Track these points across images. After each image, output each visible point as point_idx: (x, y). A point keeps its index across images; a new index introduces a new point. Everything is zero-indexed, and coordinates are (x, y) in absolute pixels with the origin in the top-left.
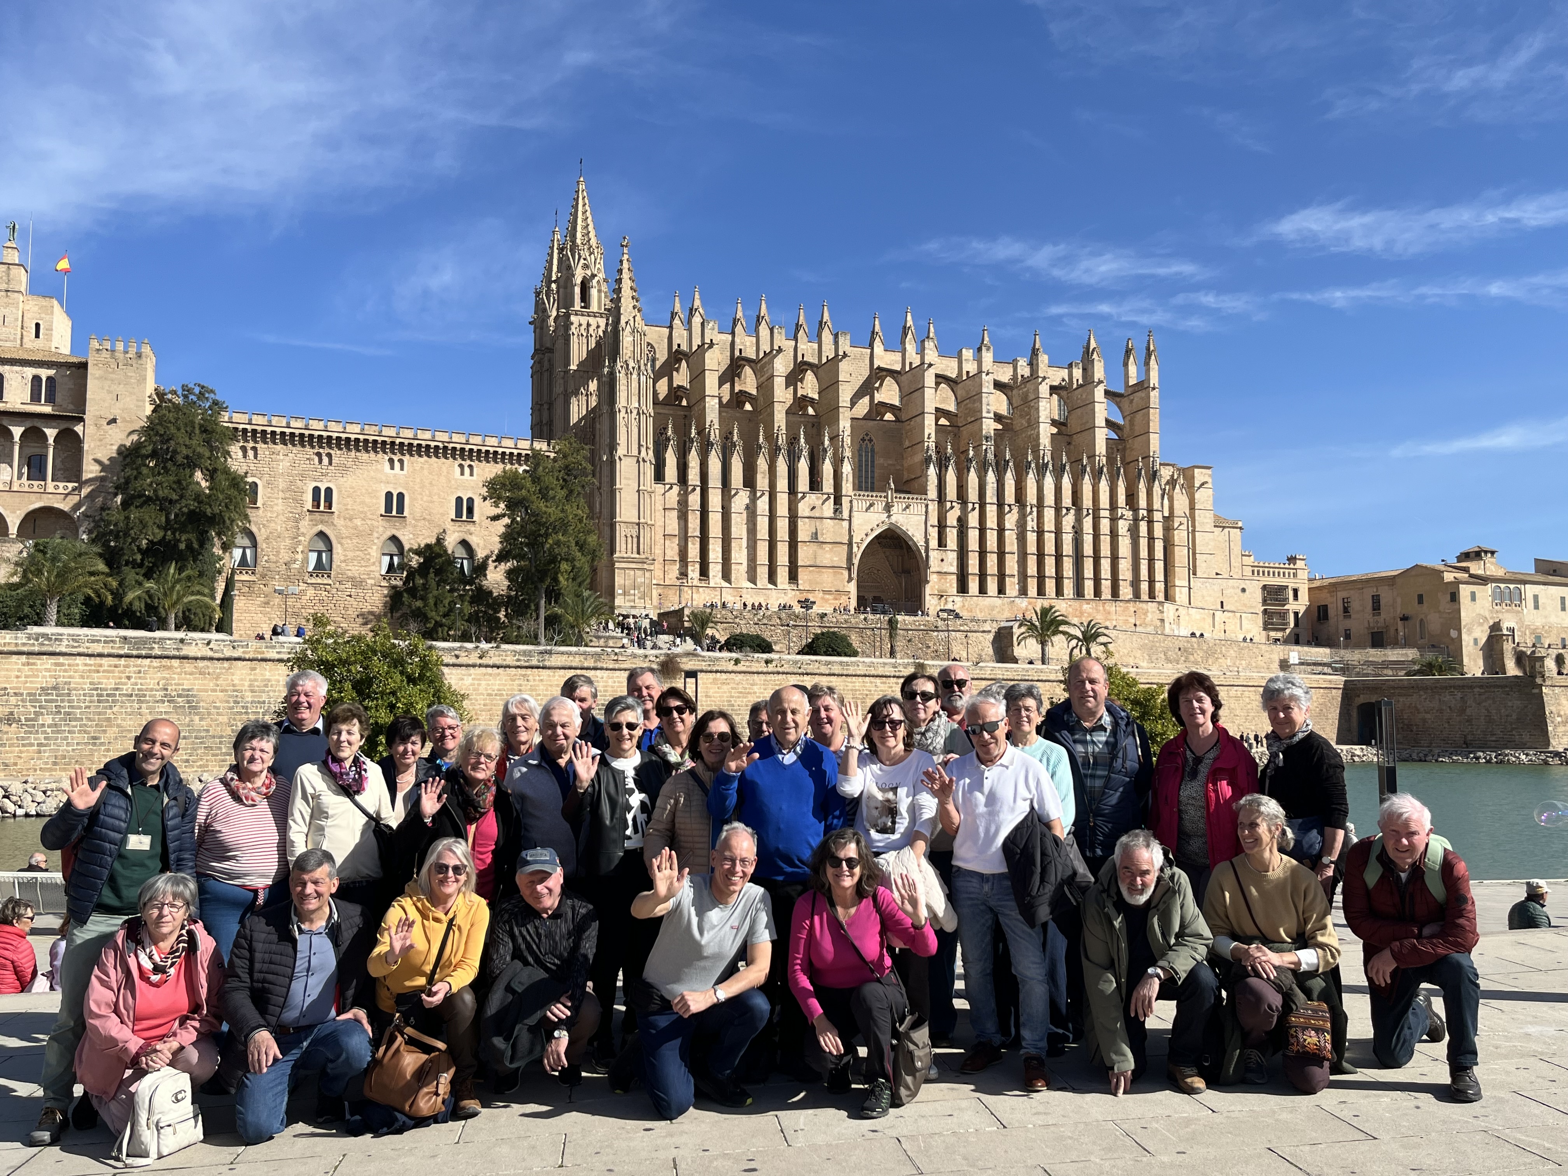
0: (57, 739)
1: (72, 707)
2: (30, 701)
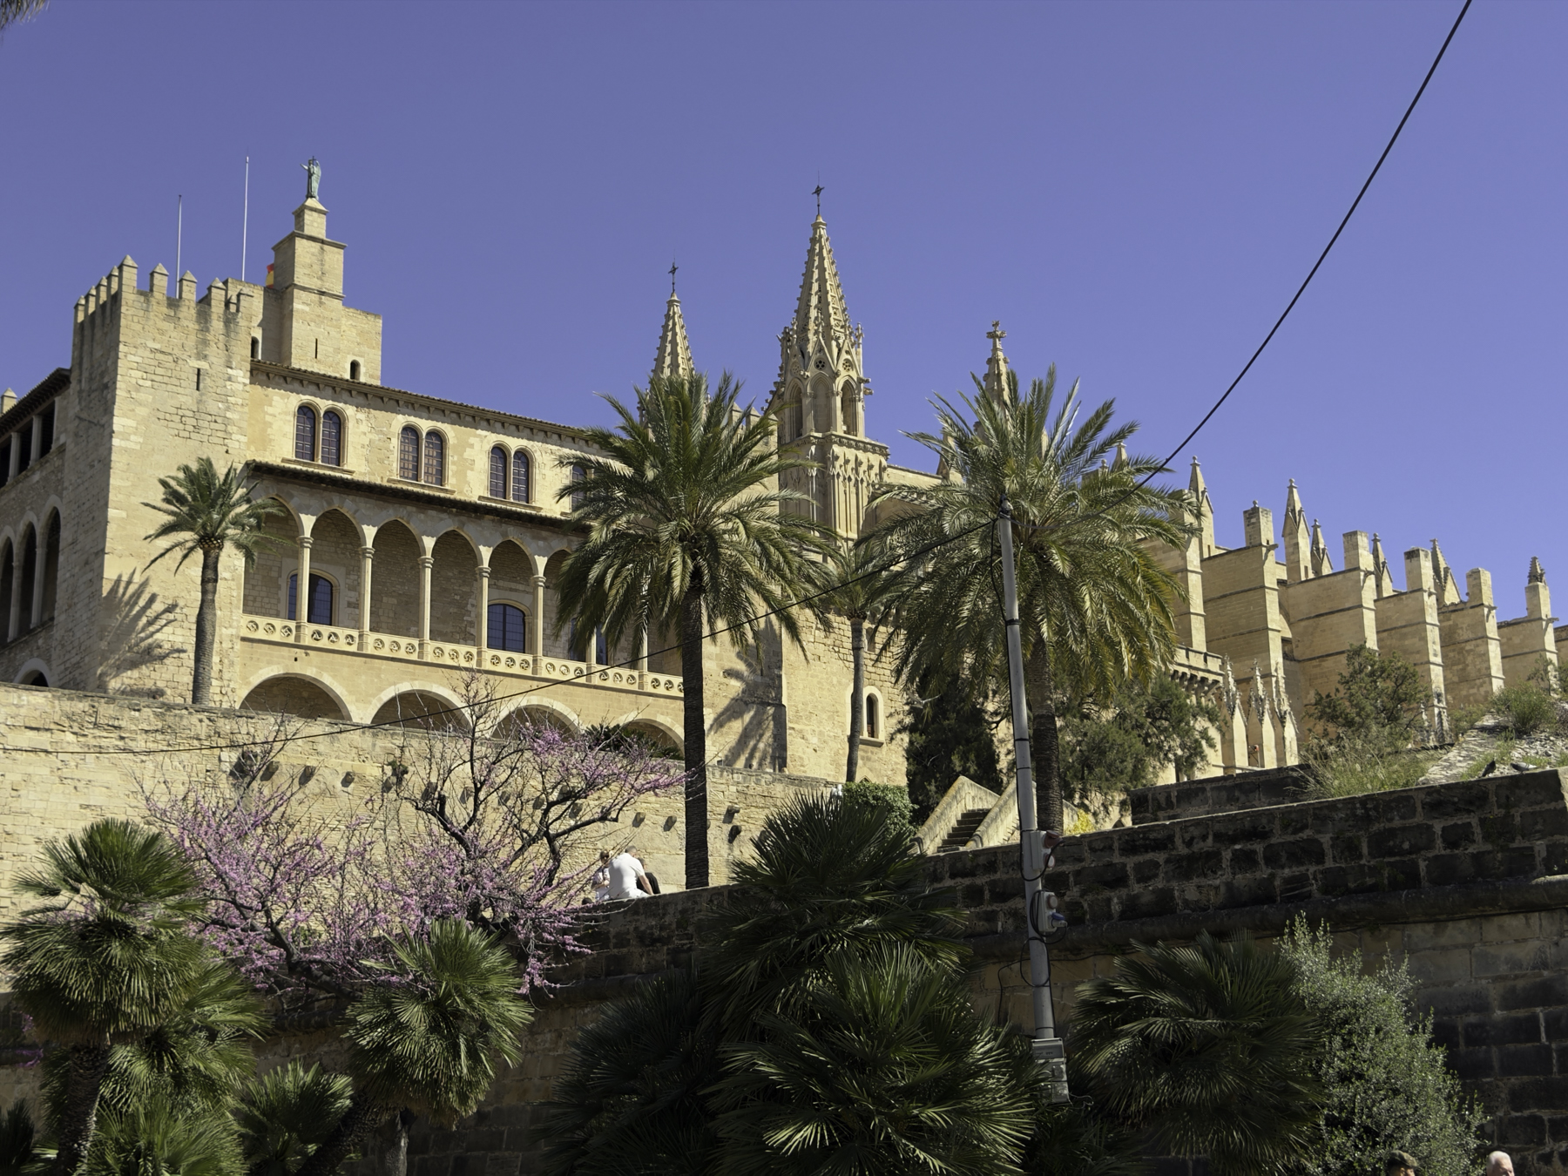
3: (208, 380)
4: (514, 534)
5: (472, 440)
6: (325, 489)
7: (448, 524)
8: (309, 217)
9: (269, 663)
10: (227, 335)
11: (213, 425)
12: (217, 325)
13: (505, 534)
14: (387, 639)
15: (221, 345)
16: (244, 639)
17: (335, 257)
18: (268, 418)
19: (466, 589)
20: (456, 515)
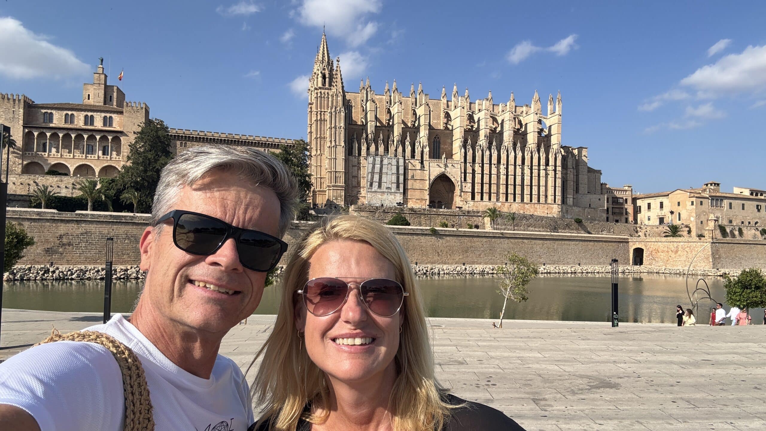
0: (86, 251)
1: (92, 240)
2: (77, 238)
3: (15, 112)
5: (80, 115)
7: (67, 132)
9: (28, 160)
11: (16, 120)
12: (17, 102)
14: (53, 154)
15: (18, 106)
18: (38, 116)
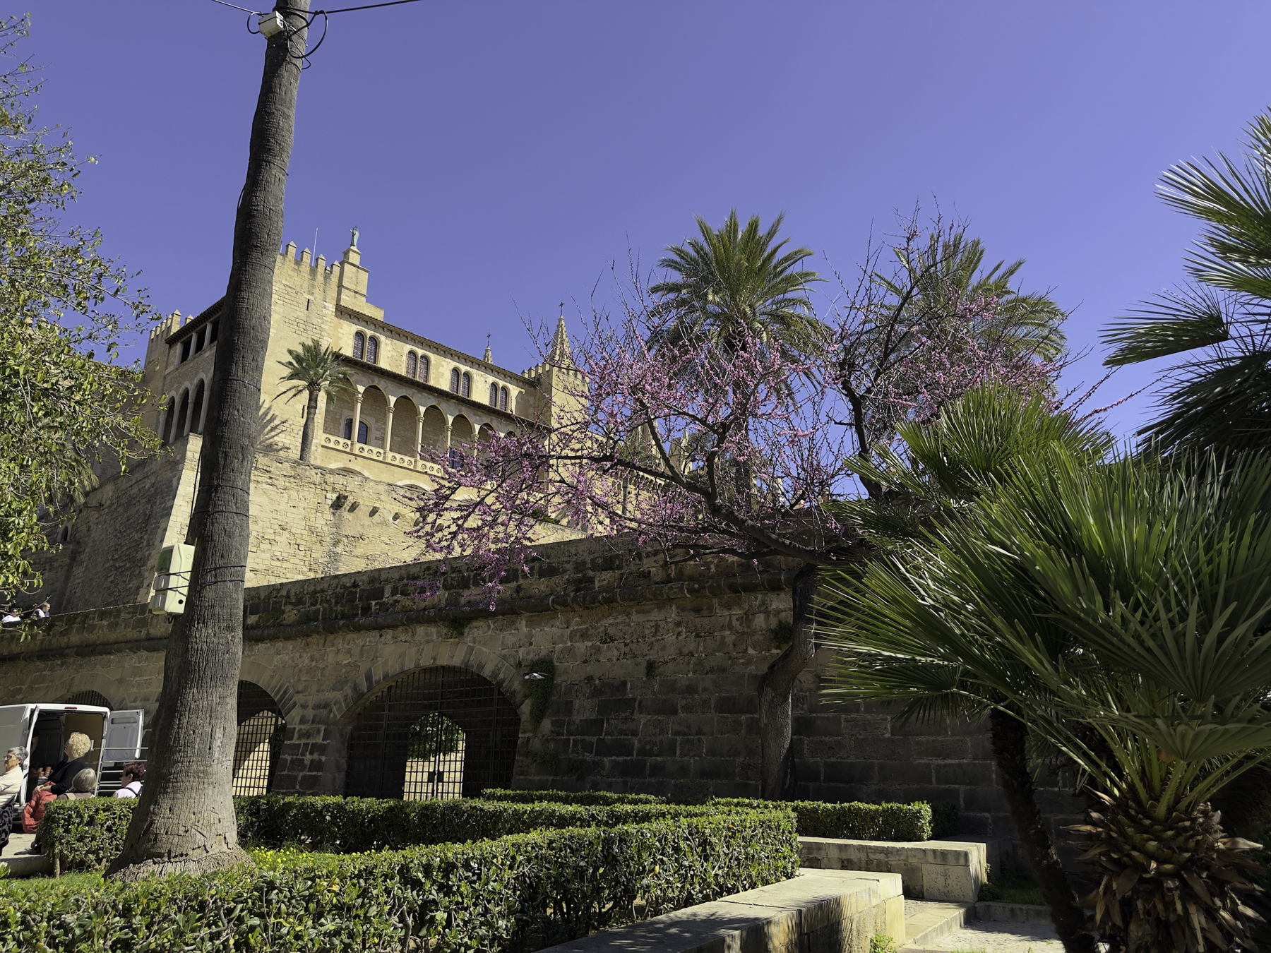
3: (313, 306)
4: (465, 412)
5: (443, 363)
6: (371, 374)
7: (433, 401)
8: (351, 254)
9: (336, 461)
10: (325, 285)
11: (314, 330)
12: (320, 278)
13: (460, 411)
14: (398, 456)
15: (321, 289)
16: (323, 446)
17: (364, 277)
18: (340, 335)
19: (436, 438)
20: (437, 397)
